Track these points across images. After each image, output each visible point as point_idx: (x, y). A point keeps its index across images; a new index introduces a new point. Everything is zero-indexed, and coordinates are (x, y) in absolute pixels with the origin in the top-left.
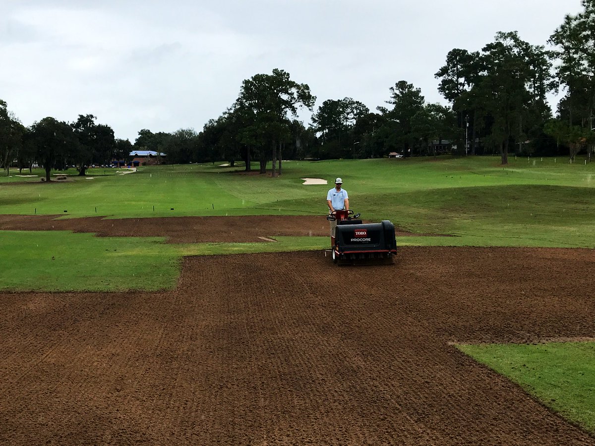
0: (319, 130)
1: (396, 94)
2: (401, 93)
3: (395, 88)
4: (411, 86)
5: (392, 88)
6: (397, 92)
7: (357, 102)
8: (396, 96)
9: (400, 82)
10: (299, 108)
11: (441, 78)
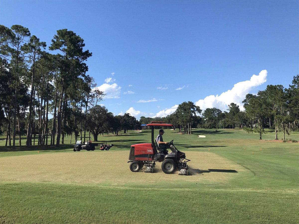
0: (205, 118)
1: (231, 107)
2: (232, 107)
3: (230, 105)
4: (236, 105)
5: (229, 105)
6: (231, 106)
7: (218, 109)
8: (231, 108)
9: (232, 103)
10: (197, 113)
11: (244, 103)
